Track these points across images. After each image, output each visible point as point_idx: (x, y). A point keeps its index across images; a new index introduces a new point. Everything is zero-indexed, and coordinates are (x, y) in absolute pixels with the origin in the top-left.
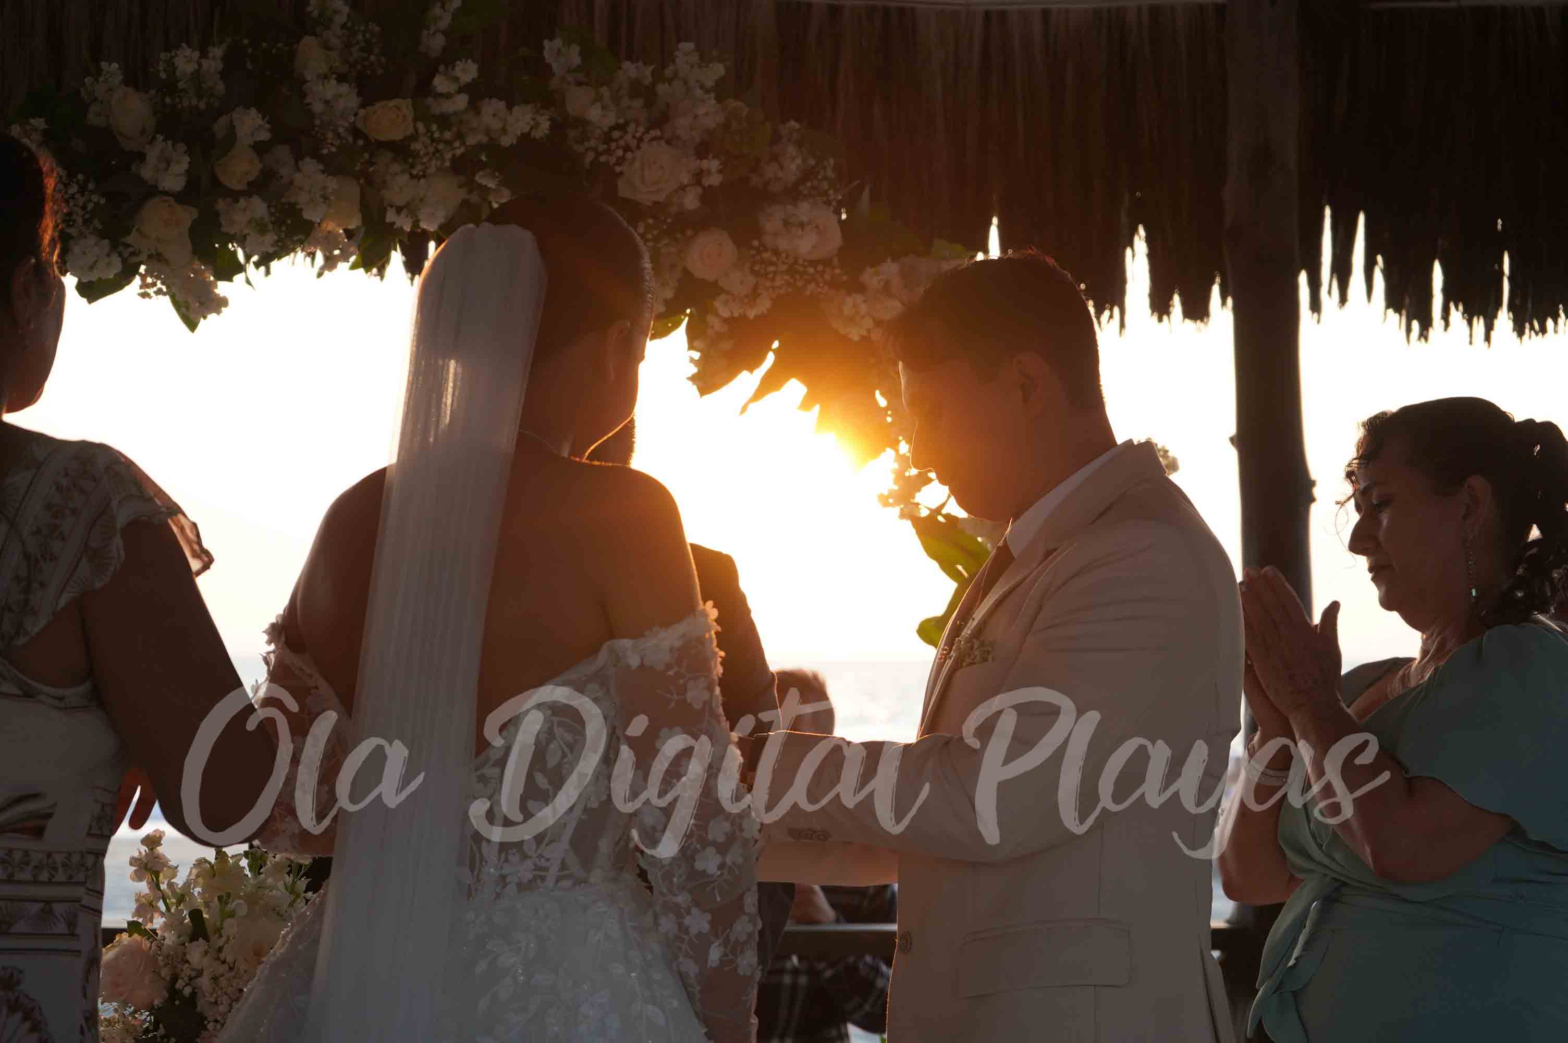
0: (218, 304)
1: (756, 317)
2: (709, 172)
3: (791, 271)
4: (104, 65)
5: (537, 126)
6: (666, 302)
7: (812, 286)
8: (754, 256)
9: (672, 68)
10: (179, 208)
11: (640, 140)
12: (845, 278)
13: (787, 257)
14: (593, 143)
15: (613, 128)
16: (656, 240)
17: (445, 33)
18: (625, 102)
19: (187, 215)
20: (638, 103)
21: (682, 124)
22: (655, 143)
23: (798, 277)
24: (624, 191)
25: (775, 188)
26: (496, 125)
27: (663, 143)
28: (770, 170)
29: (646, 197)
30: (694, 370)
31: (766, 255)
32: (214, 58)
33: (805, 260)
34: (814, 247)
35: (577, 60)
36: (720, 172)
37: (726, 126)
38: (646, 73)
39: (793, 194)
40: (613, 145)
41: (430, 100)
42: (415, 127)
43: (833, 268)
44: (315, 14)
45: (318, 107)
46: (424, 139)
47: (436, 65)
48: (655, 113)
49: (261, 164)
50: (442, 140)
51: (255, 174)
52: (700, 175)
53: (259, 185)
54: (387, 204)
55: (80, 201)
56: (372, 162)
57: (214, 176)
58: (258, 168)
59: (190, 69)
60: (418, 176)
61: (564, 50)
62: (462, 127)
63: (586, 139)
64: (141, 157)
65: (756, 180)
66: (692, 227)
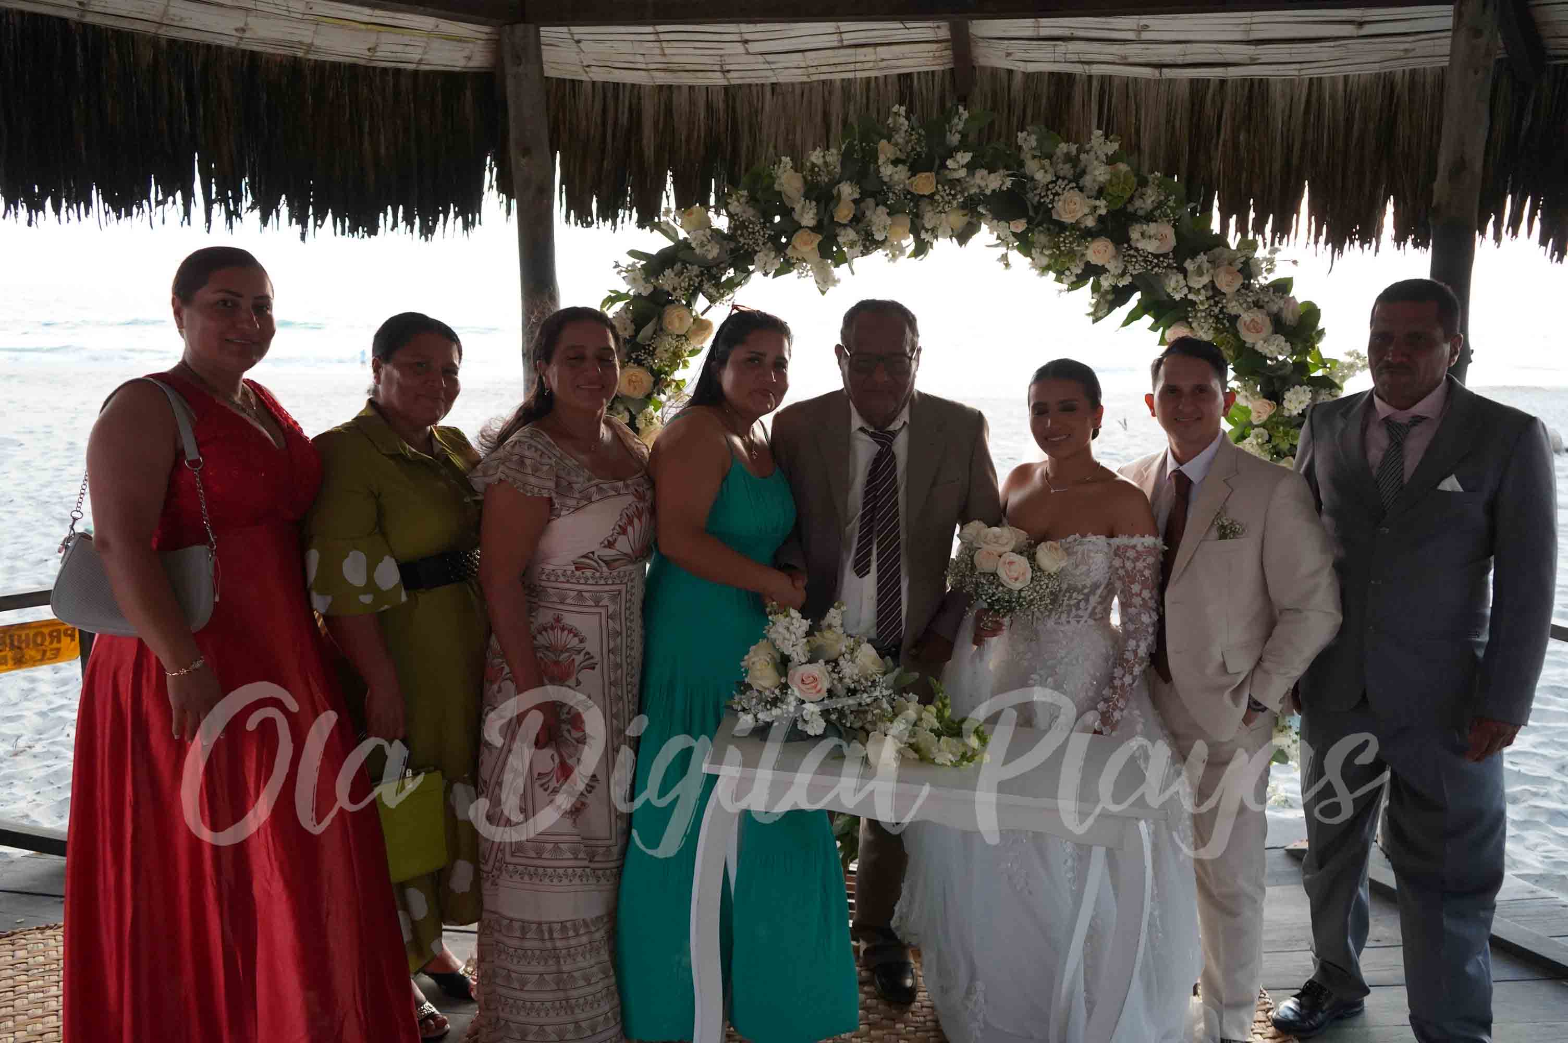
0: (835, 282)
1: (1123, 285)
2: (1100, 207)
3: (1145, 261)
4: (783, 158)
5: (1003, 183)
6: (1077, 275)
7: (1156, 269)
8: (1125, 252)
9: (1088, 145)
10: (813, 235)
11: (1064, 189)
12: (1175, 265)
13: (1144, 253)
14: (1038, 191)
15: (1049, 183)
16: (1071, 243)
17: (959, 132)
18: (1060, 166)
19: (817, 238)
20: (1068, 166)
21: (1087, 181)
22: (1072, 190)
23: (1148, 263)
24: (1055, 217)
25: (1141, 213)
26: (983, 184)
27: (1076, 190)
28: (1138, 203)
29: (1068, 219)
30: (1092, 310)
31: (1132, 252)
32: (832, 154)
33: (1152, 254)
34: (1158, 247)
35: (1034, 144)
36: (1106, 206)
37: (1111, 181)
38: (1073, 148)
39: (1149, 218)
40: (1049, 192)
41: (947, 173)
42: (936, 187)
43: (1169, 259)
45: (886, 179)
46: (942, 193)
47: (951, 153)
48: (1078, 170)
49: (856, 209)
50: (950, 194)
51: (851, 216)
52: (1095, 208)
53: (857, 220)
54: (923, 227)
55: (762, 233)
56: (917, 206)
57: (832, 217)
58: (853, 212)
59: (820, 162)
60: (940, 212)
61: (1028, 138)
62: (965, 185)
63: (1036, 189)
64: (793, 209)
65: (1130, 209)
66: (1091, 236)
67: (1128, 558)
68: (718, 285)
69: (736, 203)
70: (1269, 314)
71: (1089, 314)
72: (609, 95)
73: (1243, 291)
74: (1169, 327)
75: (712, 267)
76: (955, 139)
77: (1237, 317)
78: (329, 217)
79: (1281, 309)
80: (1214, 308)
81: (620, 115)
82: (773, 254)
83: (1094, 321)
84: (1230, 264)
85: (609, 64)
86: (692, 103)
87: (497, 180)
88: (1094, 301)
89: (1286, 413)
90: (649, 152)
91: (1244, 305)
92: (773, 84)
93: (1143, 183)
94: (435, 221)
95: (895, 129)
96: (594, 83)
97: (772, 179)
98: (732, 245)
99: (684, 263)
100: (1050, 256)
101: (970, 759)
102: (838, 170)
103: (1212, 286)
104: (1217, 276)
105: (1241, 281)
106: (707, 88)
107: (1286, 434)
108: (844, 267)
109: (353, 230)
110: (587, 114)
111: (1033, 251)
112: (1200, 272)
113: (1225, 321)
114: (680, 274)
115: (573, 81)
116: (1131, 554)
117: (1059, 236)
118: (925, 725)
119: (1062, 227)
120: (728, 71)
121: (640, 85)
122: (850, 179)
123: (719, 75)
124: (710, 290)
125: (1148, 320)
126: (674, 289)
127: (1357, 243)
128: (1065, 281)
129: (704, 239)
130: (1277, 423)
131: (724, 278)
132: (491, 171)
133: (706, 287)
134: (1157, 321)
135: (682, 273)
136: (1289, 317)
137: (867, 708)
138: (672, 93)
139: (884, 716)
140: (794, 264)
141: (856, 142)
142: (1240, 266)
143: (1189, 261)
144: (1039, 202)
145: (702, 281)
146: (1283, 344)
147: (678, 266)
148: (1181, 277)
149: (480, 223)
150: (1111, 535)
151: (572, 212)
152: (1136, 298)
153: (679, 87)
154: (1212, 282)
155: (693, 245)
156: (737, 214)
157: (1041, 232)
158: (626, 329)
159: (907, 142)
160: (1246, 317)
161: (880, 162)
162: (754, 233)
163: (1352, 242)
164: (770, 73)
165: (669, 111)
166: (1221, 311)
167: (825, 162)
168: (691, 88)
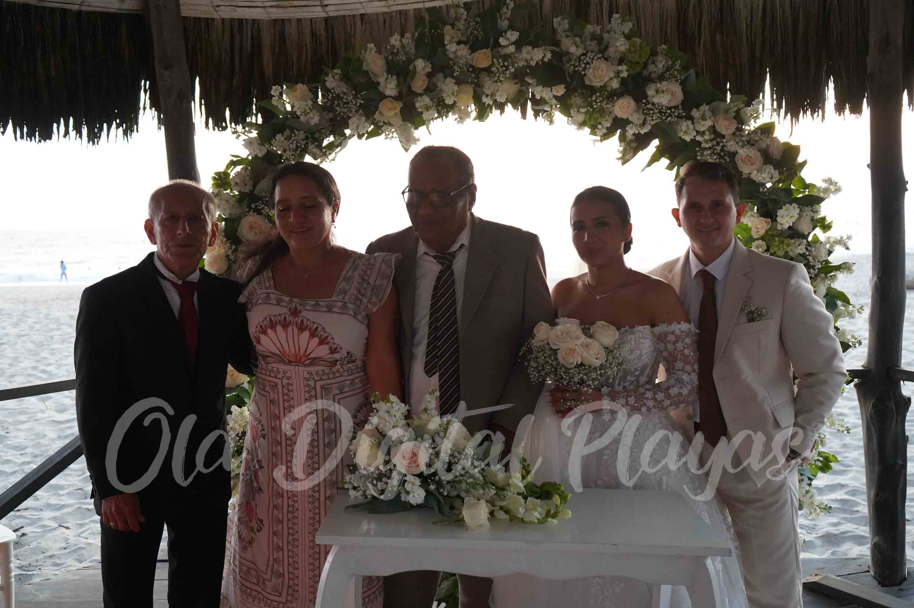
0: (416, 142)
1: (645, 133)
2: (622, 71)
3: (660, 112)
4: (368, 45)
5: (545, 56)
6: (607, 128)
7: (669, 119)
8: (644, 107)
9: (610, 26)
10: (395, 103)
11: (593, 59)
12: (684, 114)
13: (659, 106)
14: (573, 62)
15: (581, 55)
16: (601, 102)
17: (508, 19)
18: (588, 43)
19: (399, 105)
20: (595, 42)
21: (611, 52)
22: (599, 60)
23: (663, 114)
24: (587, 83)
25: (654, 76)
26: (529, 57)
27: (603, 59)
28: (651, 68)
29: (597, 84)
30: (620, 155)
31: (649, 106)
32: (407, 38)
33: (666, 107)
34: (669, 101)
35: (567, 26)
36: (627, 71)
37: (629, 50)
38: (598, 29)
39: (661, 78)
40: (581, 63)
41: (500, 49)
42: (492, 61)
43: (679, 110)
44: (454, 16)
45: (452, 56)
46: (497, 66)
47: (501, 33)
48: (602, 46)
49: (429, 82)
50: (504, 66)
51: (425, 86)
52: (618, 73)
53: (430, 90)
54: (484, 93)
55: (354, 102)
56: (478, 78)
57: (410, 88)
58: (427, 83)
59: (397, 44)
60: (496, 82)
61: (562, 22)
62: (515, 61)
63: (570, 61)
64: (379, 83)
65: (645, 73)
66: (616, 95)
67: (669, 342)
68: (320, 146)
69: (332, 79)
70: (759, 151)
71: (619, 159)
72: (236, 28)
73: (738, 133)
74: (682, 166)
75: (315, 133)
76: (505, 23)
77: (735, 153)
78: (10, 127)
79: (768, 146)
80: (717, 147)
81: (244, 43)
82: (364, 118)
83: (623, 164)
84: (726, 113)
85: (234, 4)
86: (300, 32)
87: (150, 99)
88: (621, 148)
89: (779, 228)
90: (269, 71)
91: (740, 144)
92: (362, 15)
93: (654, 53)
94: (101, 129)
95: (457, 19)
96: (223, 20)
97: (361, 61)
98: (331, 115)
99: (292, 129)
100: (586, 113)
101: (554, 516)
102: (413, 51)
103: (713, 129)
104: (717, 121)
105: (736, 126)
106: (311, 20)
107: (782, 242)
108: (423, 128)
109: (31, 135)
110: (219, 45)
111: (572, 111)
112: (703, 118)
113: (726, 157)
114: (288, 138)
115: (207, 19)
116: (671, 338)
117: (591, 96)
118: (512, 490)
119: (592, 90)
120: (326, 6)
121: (259, 20)
122: (424, 58)
123: (319, 9)
124: (314, 150)
125: (665, 162)
126: (285, 151)
127: (809, 113)
128: (598, 133)
129: (307, 108)
130: (772, 236)
131: (325, 143)
132: (145, 92)
133: (311, 147)
134: (672, 161)
135: (291, 138)
136: (776, 153)
137: (461, 478)
138: (284, 24)
139: (476, 484)
140: (382, 126)
141: (426, 30)
142: (734, 114)
143: (695, 110)
144: (575, 71)
145: (307, 143)
146: (773, 171)
147: (287, 132)
148: (690, 122)
149: (137, 131)
150: (653, 326)
151: (210, 120)
152: (655, 143)
153: (290, 20)
154: (714, 127)
155: (298, 113)
156: (333, 89)
157: (576, 96)
158: (246, 185)
159: (467, 29)
160: (743, 152)
161: (446, 43)
162: (348, 103)
163: (805, 112)
164: (359, 6)
165: (282, 37)
166: (722, 150)
167: (403, 47)
168: (299, 20)
